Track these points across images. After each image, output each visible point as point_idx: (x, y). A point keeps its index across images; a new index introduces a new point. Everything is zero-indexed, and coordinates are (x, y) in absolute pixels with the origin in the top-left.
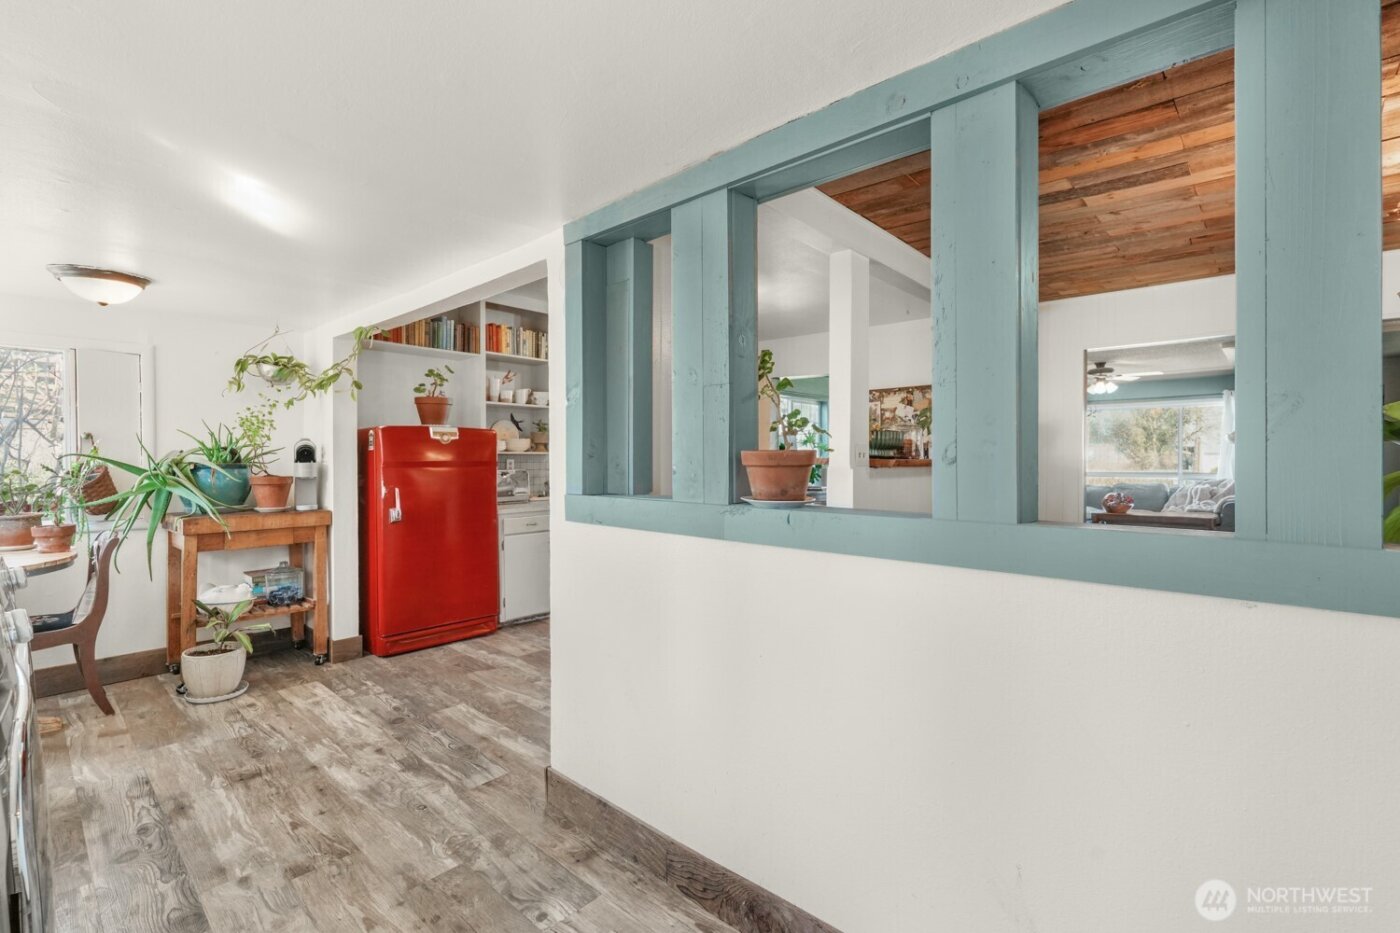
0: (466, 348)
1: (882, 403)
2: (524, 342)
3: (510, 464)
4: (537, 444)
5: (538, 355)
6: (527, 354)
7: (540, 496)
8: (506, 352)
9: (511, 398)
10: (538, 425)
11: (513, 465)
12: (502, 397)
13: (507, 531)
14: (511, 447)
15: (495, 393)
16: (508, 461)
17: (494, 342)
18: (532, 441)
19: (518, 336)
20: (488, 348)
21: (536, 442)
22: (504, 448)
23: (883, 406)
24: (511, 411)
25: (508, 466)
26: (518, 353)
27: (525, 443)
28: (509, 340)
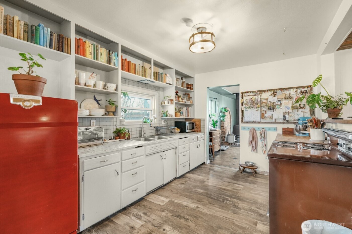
0: (61, 49)
1: (261, 96)
2: (101, 54)
3: (93, 123)
4: (108, 112)
5: (109, 63)
6: (102, 61)
7: (110, 139)
8: (89, 57)
9: (93, 85)
10: (109, 102)
11: (95, 124)
12: (87, 84)
13: (86, 168)
14: (92, 114)
15: (82, 81)
16: (92, 121)
17: (80, 49)
18: (106, 110)
19: (97, 50)
20: (77, 52)
21: (108, 111)
22: (88, 114)
23: (261, 97)
24: (94, 94)
25: (92, 124)
26: (97, 59)
27: (101, 112)
28: (92, 51)
